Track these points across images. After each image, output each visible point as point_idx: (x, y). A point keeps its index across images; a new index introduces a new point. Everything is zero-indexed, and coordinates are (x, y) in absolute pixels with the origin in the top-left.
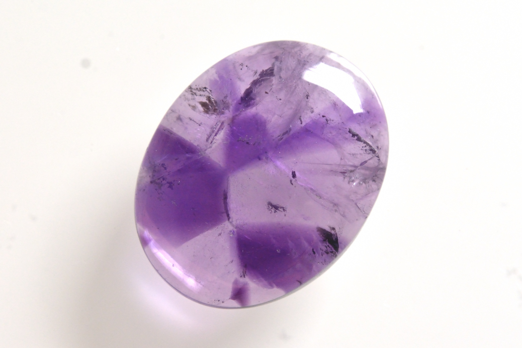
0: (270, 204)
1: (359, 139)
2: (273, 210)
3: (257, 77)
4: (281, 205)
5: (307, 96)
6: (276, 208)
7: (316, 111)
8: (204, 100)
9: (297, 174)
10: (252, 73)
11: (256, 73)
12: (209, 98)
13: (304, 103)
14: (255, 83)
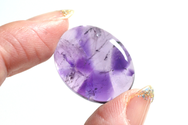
0: (105, 60)
1: (87, 32)
2: (107, 59)
3: (65, 60)
4: (106, 55)
5: (73, 45)
6: (106, 57)
7: (78, 43)
8: (70, 77)
9: (97, 49)
10: (64, 61)
11: (64, 60)
12: (70, 76)
13: (75, 46)
14: (67, 60)
